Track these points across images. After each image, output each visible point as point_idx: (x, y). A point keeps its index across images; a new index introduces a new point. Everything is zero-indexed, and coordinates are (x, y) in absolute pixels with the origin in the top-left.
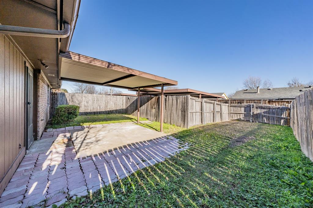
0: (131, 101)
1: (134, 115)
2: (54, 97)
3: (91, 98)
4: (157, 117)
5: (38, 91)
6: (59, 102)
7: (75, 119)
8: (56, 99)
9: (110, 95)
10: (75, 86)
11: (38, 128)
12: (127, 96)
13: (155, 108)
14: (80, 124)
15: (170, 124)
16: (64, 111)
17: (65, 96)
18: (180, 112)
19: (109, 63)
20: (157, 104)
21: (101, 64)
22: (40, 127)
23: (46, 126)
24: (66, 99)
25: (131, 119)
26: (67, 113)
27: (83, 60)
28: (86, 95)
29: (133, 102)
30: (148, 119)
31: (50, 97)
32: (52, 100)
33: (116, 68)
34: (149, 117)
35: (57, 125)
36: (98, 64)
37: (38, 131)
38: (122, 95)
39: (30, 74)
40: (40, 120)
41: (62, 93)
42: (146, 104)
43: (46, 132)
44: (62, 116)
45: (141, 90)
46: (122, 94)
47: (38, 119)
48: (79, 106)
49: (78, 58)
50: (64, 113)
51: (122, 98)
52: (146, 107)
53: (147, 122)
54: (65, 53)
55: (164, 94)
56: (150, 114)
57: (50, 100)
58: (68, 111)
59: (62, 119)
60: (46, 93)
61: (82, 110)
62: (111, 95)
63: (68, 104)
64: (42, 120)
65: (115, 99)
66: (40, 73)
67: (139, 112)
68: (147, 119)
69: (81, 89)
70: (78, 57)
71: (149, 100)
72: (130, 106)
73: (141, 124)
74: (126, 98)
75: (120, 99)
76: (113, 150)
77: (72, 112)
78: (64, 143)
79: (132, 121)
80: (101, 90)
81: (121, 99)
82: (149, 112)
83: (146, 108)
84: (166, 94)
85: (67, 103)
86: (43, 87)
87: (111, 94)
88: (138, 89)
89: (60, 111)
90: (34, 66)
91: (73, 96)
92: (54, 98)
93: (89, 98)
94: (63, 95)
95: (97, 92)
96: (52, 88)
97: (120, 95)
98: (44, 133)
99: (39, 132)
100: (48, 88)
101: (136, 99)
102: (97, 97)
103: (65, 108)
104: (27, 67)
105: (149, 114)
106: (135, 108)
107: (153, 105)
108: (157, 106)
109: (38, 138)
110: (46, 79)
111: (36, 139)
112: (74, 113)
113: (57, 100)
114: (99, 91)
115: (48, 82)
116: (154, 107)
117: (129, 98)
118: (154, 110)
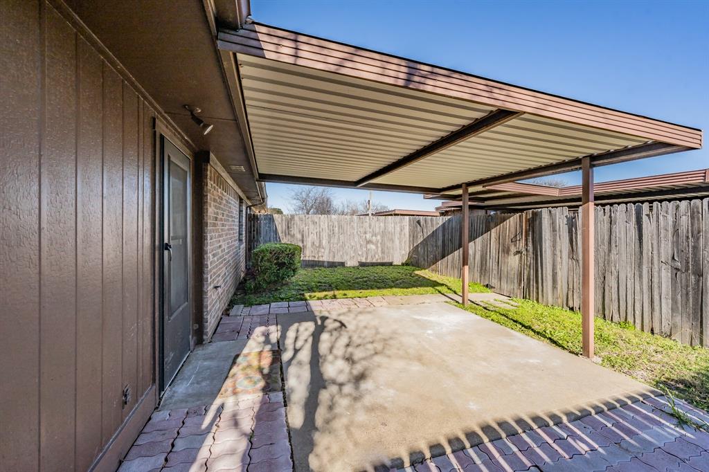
0: (425, 230)
1: (435, 271)
2: (254, 226)
3: (326, 225)
4: (530, 284)
5: (205, 211)
6: (262, 235)
7: (293, 279)
8: (257, 229)
9: (368, 215)
10: (295, 201)
11: (205, 310)
12: (414, 215)
13: (518, 252)
14: (303, 295)
15: (600, 315)
16: (269, 260)
17: (274, 221)
18: (666, 275)
19: (412, 65)
20: (526, 240)
21: (380, 71)
22: (209, 308)
23: (235, 294)
24: (276, 229)
25: (435, 284)
26: (276, 264)
27: (310, 58)
28: (316, 218)
29: (434, 234)
30: (492, 287)
31: (246, 226)
32: (250, 232)
33: (438, 84)
34: (494, 282)
35: (255, 293)
36: (366, 69)
37: (205, 320)
38: (398, 215)
39: (173, 159)
40: (210, 287)
41: (267, 215)
42: (479, 240)
43: (228, 315)
44: (264, 272)
45: (470, 194)
46: (397, 212)
47: (205, 287)
48: (301, 245)
49: (291, 52)
50: (268, 264)
51: (401, 222)
52: (479, 247)
53: (489, 297)
54: (235, 28)
55: (596, 198)
56: (500, 272)
57: (246, 233)
58: (278, 259)
59: (264, 279)
60: (232, 217)
61: (308, 255)
62: (370, 215)
63: (280, 241)
64: (216, 287)
65: (382, 225)
66: (208, 160)
67: (466, 268)
68: (487, 286)
69: (306, 205)
70: (292, 44)
71: (492, 225)
72: (425, 242)
73: (475, 307)
74: (410, 220)
75: (395, 223)
76: (428, 455)
77: (286, 261)
78: (261, 370)
79: (439, 292)
80: (343, 206)
81: (399, 225)
82: (491, 264)
83: (482, 251)
84: (606, 200)
85: (277, 238)
86: (224, 202)
87: (370, 212)
88: (460, 192)
89: (261, 261)
90: (193, 141)
91: (290, 221)
92: (253, 228)
93: (322, 224)
94: (270, 219)
95: (335, 211)
96: (250, 204)
97: (391, 215)
98: (225, 318)
99: (207, 322)
100: (240, 206)
101: (444, 224)
102: (339, 222)
103: (270, 253)
104: (161, 135)
105: (495, 272)
106: (440, 249)
107: (508, 241)
108: (527, 245)
109: (205, 337)
110: (230, 182)
111: (200, 342)
112: (290, 263)
113: (258, 233)
114: (340, 210)
115: (239, 191)
116: (513, 249)
117: (419, 222)
118: (513, 261)
